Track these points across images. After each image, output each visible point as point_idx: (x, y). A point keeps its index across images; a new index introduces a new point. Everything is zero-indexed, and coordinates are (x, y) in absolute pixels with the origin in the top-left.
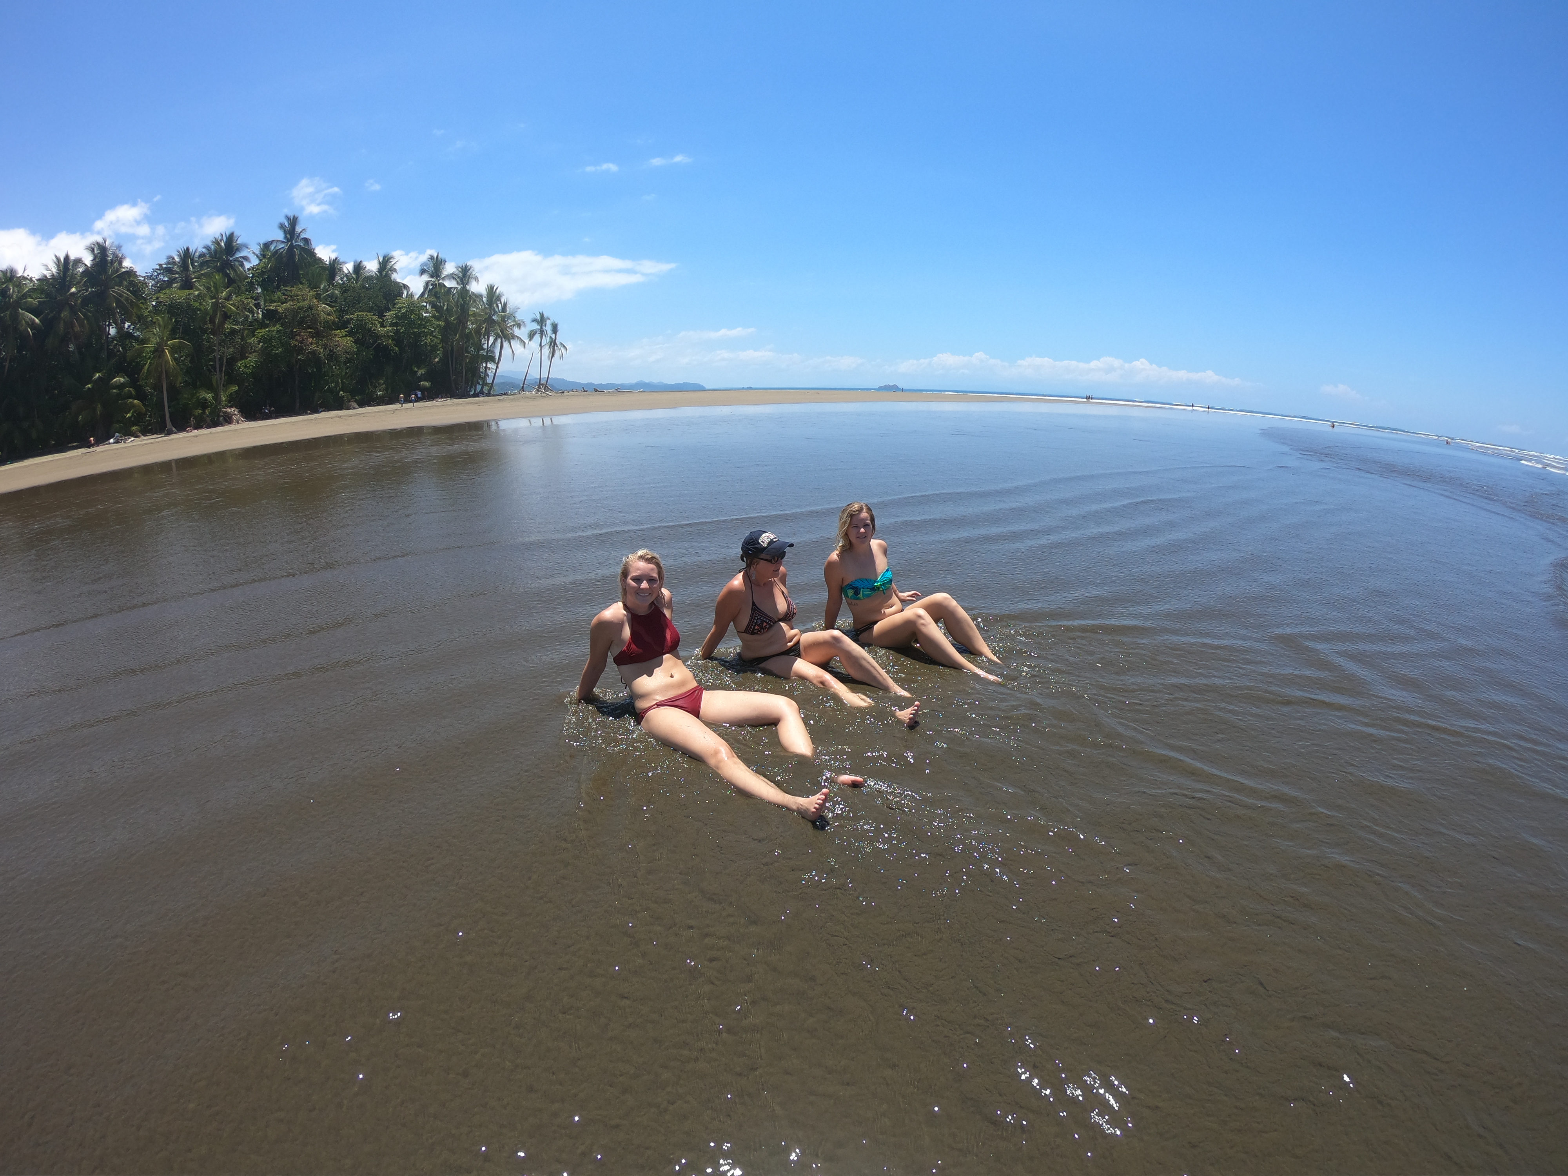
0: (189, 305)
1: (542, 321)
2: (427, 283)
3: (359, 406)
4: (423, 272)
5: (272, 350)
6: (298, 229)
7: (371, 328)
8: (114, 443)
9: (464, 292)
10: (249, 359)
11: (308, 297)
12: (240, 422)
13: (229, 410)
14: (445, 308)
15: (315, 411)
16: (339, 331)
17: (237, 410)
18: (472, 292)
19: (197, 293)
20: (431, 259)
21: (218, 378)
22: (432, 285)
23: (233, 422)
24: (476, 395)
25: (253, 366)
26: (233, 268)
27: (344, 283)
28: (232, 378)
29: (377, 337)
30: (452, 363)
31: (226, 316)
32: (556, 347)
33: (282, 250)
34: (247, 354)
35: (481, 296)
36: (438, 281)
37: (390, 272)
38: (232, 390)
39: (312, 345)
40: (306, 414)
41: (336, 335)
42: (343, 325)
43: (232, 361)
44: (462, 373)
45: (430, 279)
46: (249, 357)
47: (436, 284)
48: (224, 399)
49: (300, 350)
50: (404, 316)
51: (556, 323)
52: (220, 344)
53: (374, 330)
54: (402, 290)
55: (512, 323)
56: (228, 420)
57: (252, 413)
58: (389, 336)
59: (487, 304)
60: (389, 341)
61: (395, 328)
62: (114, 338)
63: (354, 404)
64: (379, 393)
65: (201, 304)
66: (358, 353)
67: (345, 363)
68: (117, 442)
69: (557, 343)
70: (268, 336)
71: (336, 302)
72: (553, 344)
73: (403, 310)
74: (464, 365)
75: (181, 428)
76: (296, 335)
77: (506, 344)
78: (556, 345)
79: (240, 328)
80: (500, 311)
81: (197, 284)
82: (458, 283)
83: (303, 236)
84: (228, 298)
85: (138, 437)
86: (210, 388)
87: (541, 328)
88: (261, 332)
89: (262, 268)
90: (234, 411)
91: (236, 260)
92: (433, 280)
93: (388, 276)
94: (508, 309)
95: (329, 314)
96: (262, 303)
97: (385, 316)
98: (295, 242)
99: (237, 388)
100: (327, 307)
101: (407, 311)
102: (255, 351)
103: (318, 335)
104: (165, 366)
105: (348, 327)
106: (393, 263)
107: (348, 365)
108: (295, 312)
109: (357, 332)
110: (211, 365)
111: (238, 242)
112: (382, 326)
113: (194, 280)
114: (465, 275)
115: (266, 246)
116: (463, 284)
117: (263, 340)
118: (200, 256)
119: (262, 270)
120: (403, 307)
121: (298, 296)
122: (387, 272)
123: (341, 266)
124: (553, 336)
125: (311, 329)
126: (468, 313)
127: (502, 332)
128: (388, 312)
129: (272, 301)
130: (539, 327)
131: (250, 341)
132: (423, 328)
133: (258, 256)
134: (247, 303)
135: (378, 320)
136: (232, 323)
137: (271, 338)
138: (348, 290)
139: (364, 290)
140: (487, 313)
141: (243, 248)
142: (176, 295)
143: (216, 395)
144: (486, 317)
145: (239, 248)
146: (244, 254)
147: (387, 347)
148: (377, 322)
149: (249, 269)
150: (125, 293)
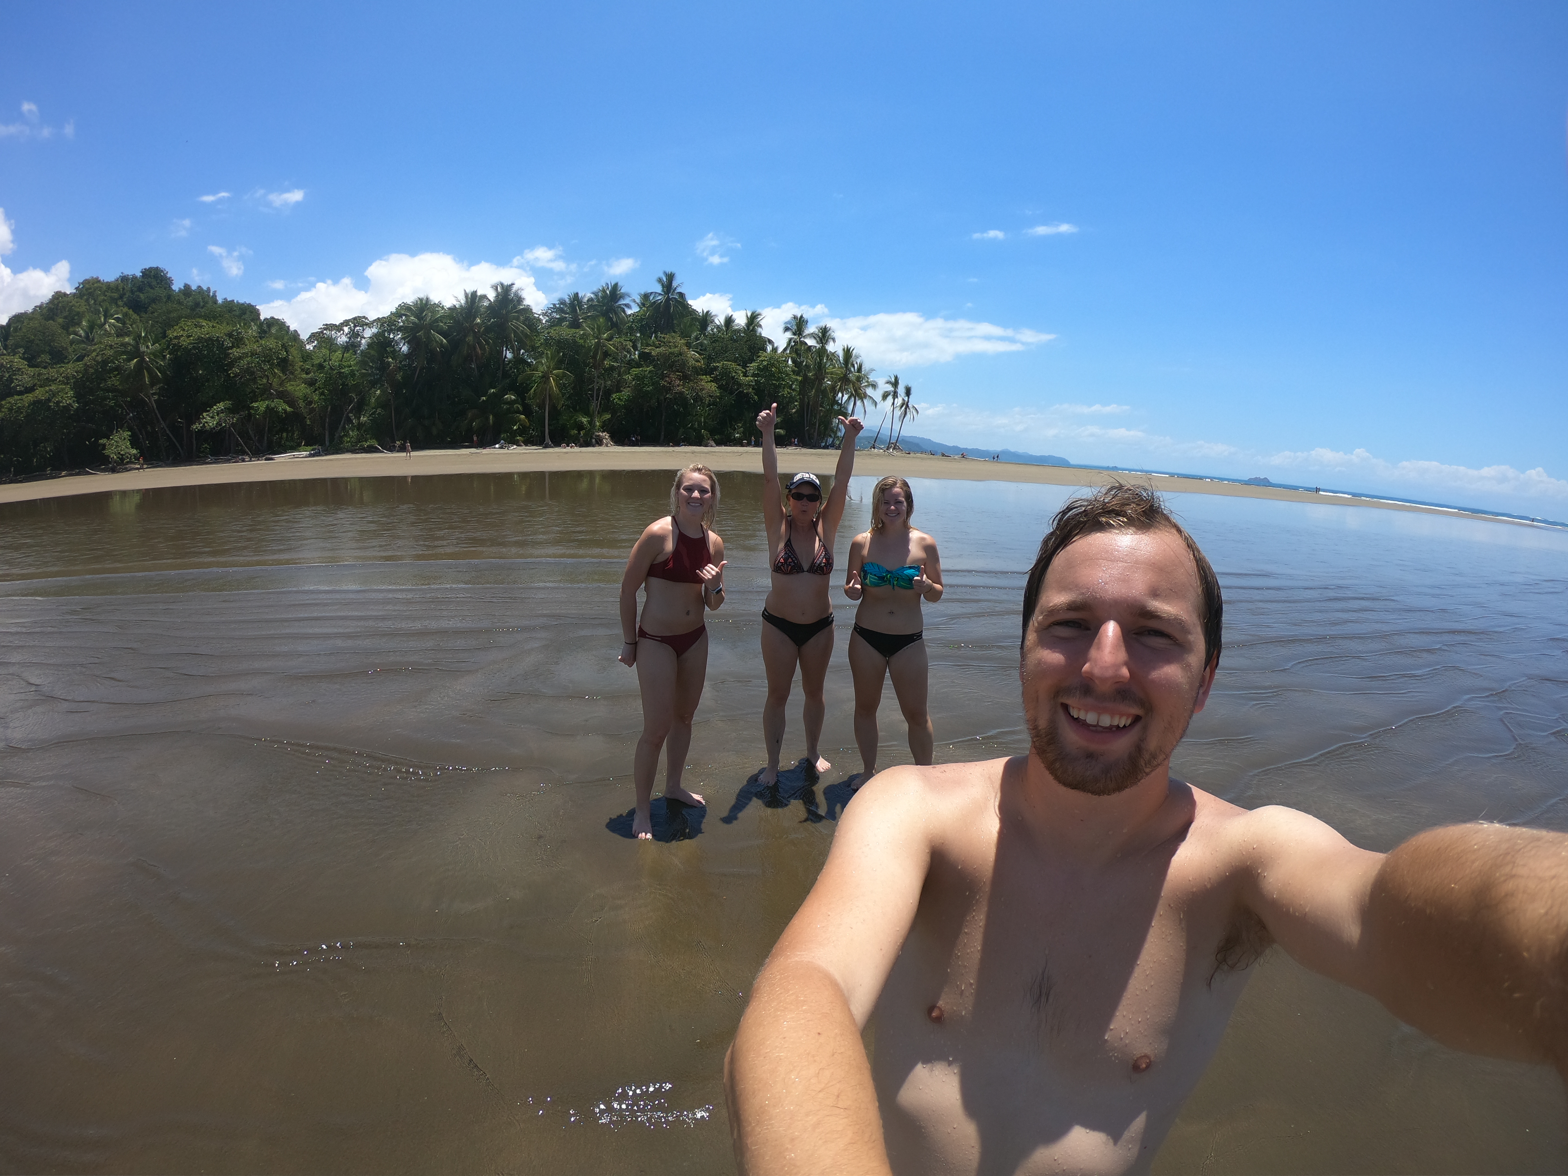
0: (575, 342)
1: (895, 382)
2: (790, 340)
3: (715, 443)
4: (787, 329)
5: (644, 387)
6: (674, 284)
7: (734, 376)
8: (499, 448)
9: (822, 352)
10: (623, 393)
11: (678, 344)
12: (609, 445)
13: (600, 434)
14: (804, 363)
15: (677, 444)
16: (704, 376)
17: (608, 435)
18: (830, 351)
19: (582, 332)
20: (794, 318)
21: (594, 405)
22: (794, 342)
23: (603, 444)
24: (826, 447)
25: (625, 399)
26: (616, 314)
27: (714, 334)
28: (607, 406)
29: (740, 385)
30: (807, 415)
31: (606, 354)
32: (908, 409)
33: (660, 301)
34: (622, 389)
35: (838, 355)
36: (800, 339)
37: (756, 327)
38: (606, 417)
39: (679, 386)
40: (669, 446)
41: (702, 380)
42: (708, 371)
43: (608, 393)
44: (816, 425)
45: (793, 337)
46: (623, 391)
47: (797, 342)
48: (598, 424)
49: (668, 390)
50: (766, 367)
51: (910, 386)
52: (599, 377)
53: (737, 378)
54: (766, 344)
55: (866, 384)
56: (599, 442)
57: (621, 439)
58: (750, 385)
59: (844, 364)
60: (749, 389)
61: (756, 379)
62: (510, 361)
63: (712, 443)
64: (736, 435)
65: (585, 342)
66: (720, 398)
67: (709, 405)
68: (501, 448)
69: (909, 406)
70: (641, 374)
71: (705, 350)
72: (905, 405)
73: (765, 363)
74: (818, 418)
75: (557, 444)
76: (666, 377)
77: (859, 403)
78: (909, 407)
79: (618, 365)
81: (584, 325)
82: (817, 342)
83: (679, 290)
84: (610, 339)
85: (521, 446)
86: (587, 413)
87: (895, 389)
88: (635, 371)
89: (642, 315)
90: (605, 435)
91: (619, 306)
92: (795, 337)
93: (754, 330)
94: (863, 370)
95: (697, 361)
96: (639, 345)
97: (748, 367)
98: (671, 295)
99: (610, 416)
100: (696, 354)
101: (768, 364)
102: (629, 387)
103: (685, 378)
104: (549, 392)
105: (714, 374)
106: (759, 319)
107: (711, 407)
108: (666, 357)
109: (721, 379)
110: (589, 394)
111: (622, 291)
112: (745, 375)
113: (581, 321)
114: (824, 335)
115: (646, 296)
116: (822, 343)
117: (637, 377)
118: (588, 301)
119: (641, 318)
120: (764, 360)
121: (670, 343)
122: (754, 327)
123: (712, 318)
124: (906, 399)
125: (679, 372)
126: (825, 371)
127: (856, 391)
128: (751, 363)
129: (648, 345)
130: (893, 389)
131: (626, 377)
132: (782, 381)
133: (638, 305)
134: (626, 345)
135: (741, 370)
136: (611, 360)
137: (644, 377)
138: (717, 341)
139: (731, 342)
140: (842, 372)
141: (626, 297)
142: (565, 332)
143: (592, 420)
144: (842, 376)
145: (622, 296)
146: (626, 301)
147: (748, 394)
148: (740, 372)
149: (630, 315)
150: (522, 327)
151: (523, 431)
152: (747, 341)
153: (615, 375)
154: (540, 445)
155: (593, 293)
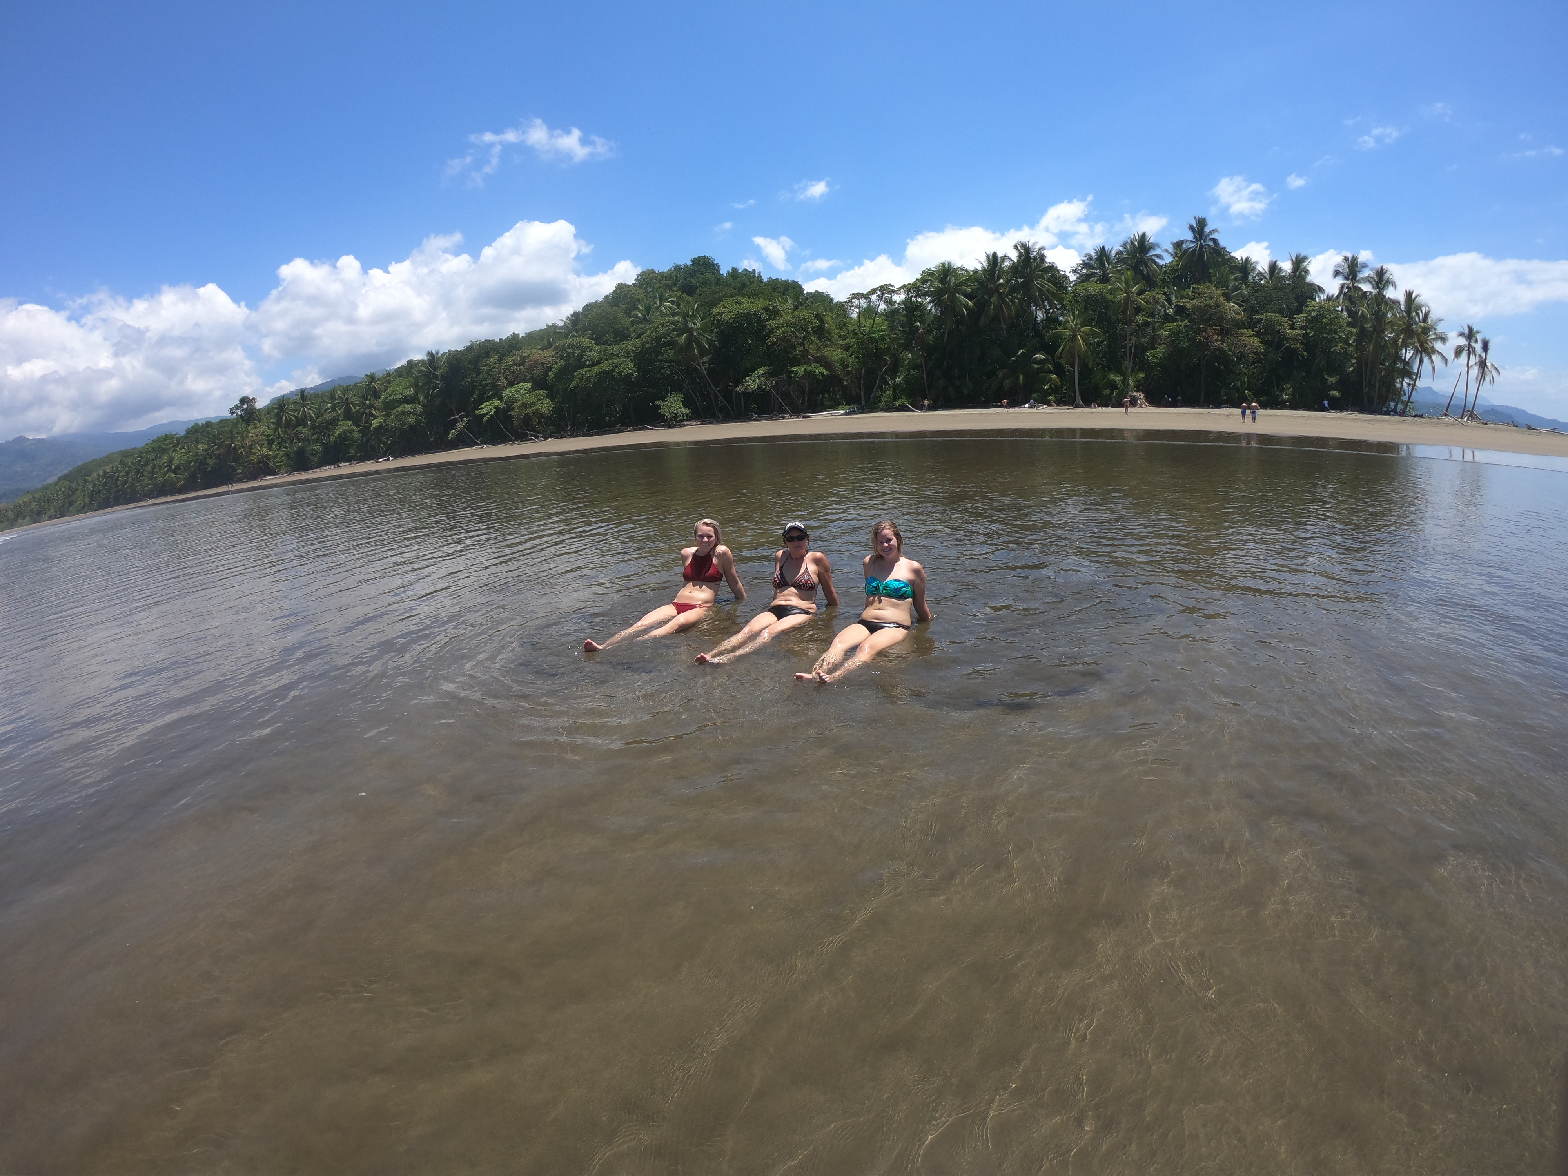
0: (1103, 298)
1: (1470, 335)
2: (1342, 286)
4: (1338, 274)
5: (1179, 343)
6: (1207, 230)
7: (1280, 330)
9: (1380, 299)
10: (1158, 350)
11: (1215, 296)
12: (1144, 406)
13: (1135, 394)
14: (1360, 313)
15: (1218, 406)
16: (1245, 330)
17: (1143, 395)
18: (1389, 298)
19: (1111, 288)
20: (1347, 261)
21: (1128, 364)
22: (1347, 288)
24: (1388, 413)
25: (1160, 356)
26: (1147, 266)
27: (1256, 283)
28: (1142, 364)
29: (1287, 339)
30: (1366, 374)
31: (1138, 310)
32: (1486, 368)
33: (1193, 249)
34: (1156, 346)
35: (1399, 302)
36: (1353, 285)
37: (1303, 273)
38: (1140, 376)
39: (1217, 342)
40: (1208, 407)
41: (1243, 334)
42: (1251, 324)
43: (1141, 350)
44: (1376, 387)
45: (1345, 282)
46: (1157, 348)
47: (1351, 288)
48: (1132, 383)
49: (1204, 345)
50: (1315, 320)
51: (1487, 339)
52: (1131, 334)
53: (1283, 332)
54: (1316, 292)
55: (1433, 336)
57: (1157, 399)
58: (1298, 340)
59: (1406, 312)
60: (1297, 344)
61: (1304, 331)
64: (1285, 397)
65: (1114, 298)
66: (1265, 354)
67: (1253, 363)
69: (1488, 365)
70: (1176, 330)
71: (1246, 301)
72: (1482, 364)
73: (1314, 314)
74: (1378, 377)
76: (1203, 331)
77: (1425, 359)
79: (1152, 321)
80: (1421, 321)
81: (1113, 279)
82: (1374, 287)
83: (1213, 235)
84: (1140, 293)
85: (1052, 405)
86: (1120, 372)
87: (1469, 344)
88: (1169, 326)
89: (1174, 265)
91: (1150, 258)
92: (1348, 282)
93: (1301, 277)
94: (1429, 320)
95: (1239, 314)
96: (1173, 298)
97: (1295, 318)
98: (1204, 242)
99: (1144, 375)
100: (1236, 306)
101: (1317, 315)
102: (1164, 343)
103: (1224, 332)
104: (1078, 350)
105: (1257, 327)
106: (1306, 264)
107: (1256, 364)
108: (1202, 310)
109: (1265, 333)
110: (1122, 351)
111: (1150, 241)
112: (1292, 327)
113: (1110, 275)
114: (1381, 279)
115: (1178, 245)
116: (1379, 288)
117: (1172, 333)
118: (1116, 254)
119: (1175, 268)
120: (1313, 310)
121: (1206, 294)
122: (1300, 273)
123: (1253, 266)
124: (1483, 355)
125: (1217, 326)
126: (1385, 321)
127: (1421, 345)
128: (1298, 314)
129: (1182, 297)
130: (1467, 343)
131: (1160, 333)
132: (1334, 334)
133: (1172, 255)
134: (1158, 299)
135: (1287, 322)
136: (1144, 315)
137: (1179, 332)
138: (1260, 290)
139: (1276, 291)
140: (1404, 323)
141: (1156, 247)
142: (1093, 288)
143: (1125, 379)
144: (1404, 327)
145: (1152, 247)
146: (1158, 251)
147: (1295, 350)
148: (1286, 325)
149: (1162, 267)
150: (1048, 285)
151: (1054, 390)
152: (1294, 289)
153: (1149, 330)
154: (1072, 405)
155: (1121, 246)
